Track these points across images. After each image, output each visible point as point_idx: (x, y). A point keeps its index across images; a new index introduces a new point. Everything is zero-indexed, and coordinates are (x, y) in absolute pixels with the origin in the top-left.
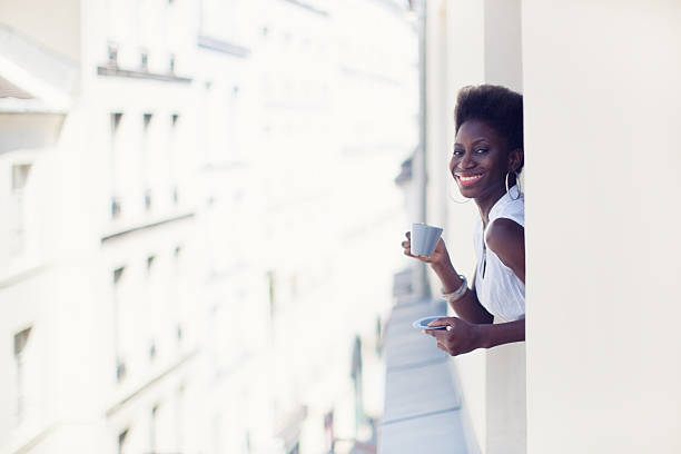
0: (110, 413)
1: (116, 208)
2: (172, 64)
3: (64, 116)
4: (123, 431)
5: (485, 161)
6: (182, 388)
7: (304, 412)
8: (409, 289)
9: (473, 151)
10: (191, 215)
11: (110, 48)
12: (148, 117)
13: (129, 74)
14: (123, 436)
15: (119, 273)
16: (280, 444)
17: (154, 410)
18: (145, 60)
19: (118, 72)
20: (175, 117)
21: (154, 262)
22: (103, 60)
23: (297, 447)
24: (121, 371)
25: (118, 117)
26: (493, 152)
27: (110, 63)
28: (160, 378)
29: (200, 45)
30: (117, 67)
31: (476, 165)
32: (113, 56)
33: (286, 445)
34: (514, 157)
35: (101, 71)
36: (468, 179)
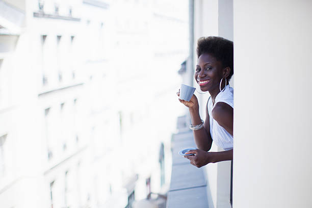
0: (46, 173)
1: (45, 80)
2: (71, 12)
3: (18, 36)
4: (52, 181)
5: (210, 73)
6: (79, 164)
7: (137, 177)
8: (185, 125)
9: (205, 69)
10: (81, 84)
11: (39, 4)
12: (59, 37)
13: (49, 16)
14: (52, 183)
15: (47, 110)
16: (125, 191)
17: (66, 173)
18: (57, 9)
19: (44, 15)
20: (72, 37)
21: (64, 106)
22: (37, 9)
23: (134, 192)
24: (50, 155)
25: (44, 37)
26: (215, 69)
27: (40, 11)
28: (69, 158)
29: (84, 3)
30: (43, 13)
31: (206, 75)
32: (41, 7)
33: (128, 192)
34: (226, 71)
35: (35, 15)
36: (203, 82)
